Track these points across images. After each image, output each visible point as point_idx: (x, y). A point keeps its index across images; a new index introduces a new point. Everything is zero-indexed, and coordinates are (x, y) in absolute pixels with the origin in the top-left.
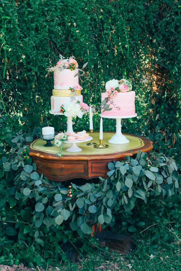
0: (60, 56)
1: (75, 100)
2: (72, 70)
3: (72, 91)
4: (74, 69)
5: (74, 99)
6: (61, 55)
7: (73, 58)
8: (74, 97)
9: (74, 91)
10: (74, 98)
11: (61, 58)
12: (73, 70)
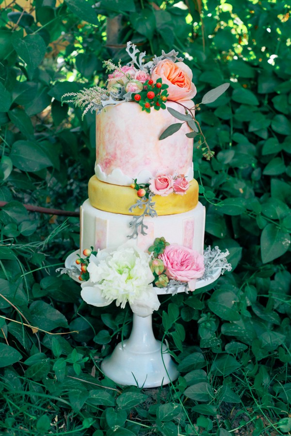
0: (127, 50)
1: (143, 233)
2: (148, 111)
3: (139, 195)
4: (159, 105)
5: (140, 227)
6: (134, 47)
7: (177, 61)
8: (141, 223)
9: (147, 195)
10: (143, 226)
11: (132, 56)
12: (152, 108)
